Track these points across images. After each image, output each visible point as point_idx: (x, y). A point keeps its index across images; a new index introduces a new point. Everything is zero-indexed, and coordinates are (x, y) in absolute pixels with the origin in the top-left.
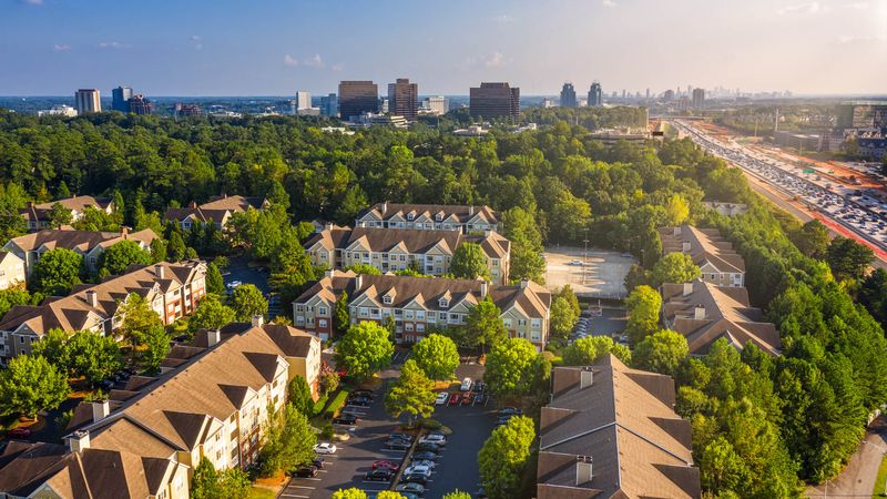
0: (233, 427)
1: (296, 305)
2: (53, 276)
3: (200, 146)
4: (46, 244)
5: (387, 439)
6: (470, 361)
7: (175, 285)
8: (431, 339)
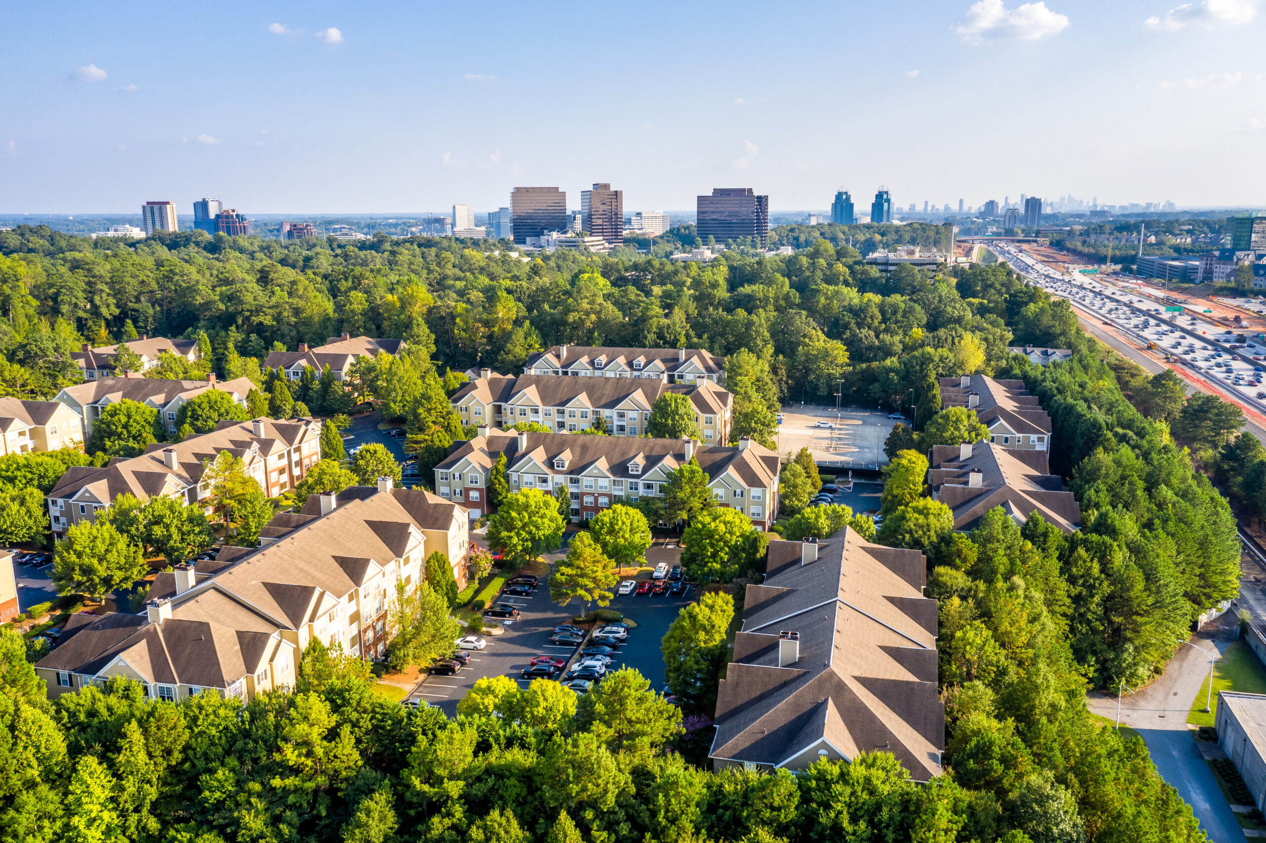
0: (352, 608)
1: (439, 472)
2: (120, 436)
3: (314, 274)
4: (109, 396)
5: (552, 633)
6: (667, 544)
7: (279, 446)
8: (614, 512)
